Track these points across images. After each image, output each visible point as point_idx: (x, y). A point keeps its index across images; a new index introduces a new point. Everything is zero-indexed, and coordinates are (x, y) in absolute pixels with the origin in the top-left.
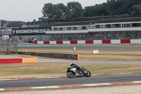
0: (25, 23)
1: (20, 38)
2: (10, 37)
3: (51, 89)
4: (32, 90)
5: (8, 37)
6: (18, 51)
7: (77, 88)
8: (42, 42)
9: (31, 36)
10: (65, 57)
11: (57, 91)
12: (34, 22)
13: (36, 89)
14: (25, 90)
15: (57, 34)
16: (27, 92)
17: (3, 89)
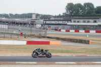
0: (53, 17)
1: (49, 27)
2: (42, 26)
3: (69, 64)
4: (56, 64)
5: (40, 25)
6: (47, 36)
7: (88, 64)
8: (65, 31)
9: (57, 26)
10: (81, 41)
11: (74, 66)
12: (60, 16)
13: (59, 64)
14: (51, 64)
15: (76, 25)
16: (53, 66)
17: (35, 63)
